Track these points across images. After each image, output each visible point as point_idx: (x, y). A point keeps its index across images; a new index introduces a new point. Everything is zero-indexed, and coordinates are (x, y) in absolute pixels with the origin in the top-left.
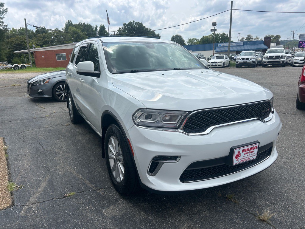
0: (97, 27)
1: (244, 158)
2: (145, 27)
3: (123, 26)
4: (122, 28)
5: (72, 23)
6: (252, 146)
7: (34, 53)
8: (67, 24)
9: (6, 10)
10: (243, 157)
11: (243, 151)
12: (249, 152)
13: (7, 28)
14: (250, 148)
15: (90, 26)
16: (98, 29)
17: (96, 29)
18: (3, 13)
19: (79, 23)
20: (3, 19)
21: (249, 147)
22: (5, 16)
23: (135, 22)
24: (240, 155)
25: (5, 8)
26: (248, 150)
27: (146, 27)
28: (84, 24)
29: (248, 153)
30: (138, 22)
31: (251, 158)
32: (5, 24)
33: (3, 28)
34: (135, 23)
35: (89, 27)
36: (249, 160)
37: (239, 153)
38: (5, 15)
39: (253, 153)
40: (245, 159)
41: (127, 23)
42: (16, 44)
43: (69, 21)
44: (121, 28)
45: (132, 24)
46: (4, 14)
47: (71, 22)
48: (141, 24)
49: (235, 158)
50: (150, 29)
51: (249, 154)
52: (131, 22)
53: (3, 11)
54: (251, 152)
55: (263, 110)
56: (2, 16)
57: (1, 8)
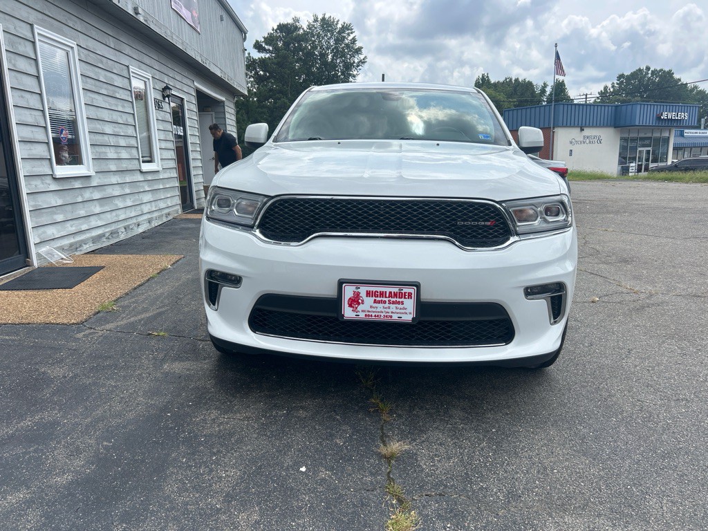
0: (545, 85)
2: (680, 80)
3: (615, 82)
4: (613, 87)
5: (489, 80)
6: (395, 290)
8: (479, 82)
9: (364, 59)
10: (371, 307)
11: (368, 294)
12: (387, 300)
14: (390, 293)
15: (530, 84)
16: (548, 90)
17: (543, 91)
18: (358, 66)
19: (506, 79)
21: (387, 290)
22: (360, 72)
23: (652, 69)
24: (360, 301)
25: (362, 57)
26: (382, 294)
27: (684, 81)
28: (517, 80)
29: (385, 302)
30: (661, 70)
31: (395, 317)
34: (650, 72)
35: (528, 86)
37: (357, 295)
39: (400, 306)
40: (377, 314)
41: (627, 73)
43: (483, 75)
44: (610, 86)
45: (642, 74)
46: (360, 67)
47: (487, 77)
48: (670, 73)
49: (346, 305)
50: (696, 87)
51: (387, 305)
52: (640, 70)
53: (359, 62)
54: (394, 303)
55: (464, 220)
56: (355, 73)
57: (356, 56)
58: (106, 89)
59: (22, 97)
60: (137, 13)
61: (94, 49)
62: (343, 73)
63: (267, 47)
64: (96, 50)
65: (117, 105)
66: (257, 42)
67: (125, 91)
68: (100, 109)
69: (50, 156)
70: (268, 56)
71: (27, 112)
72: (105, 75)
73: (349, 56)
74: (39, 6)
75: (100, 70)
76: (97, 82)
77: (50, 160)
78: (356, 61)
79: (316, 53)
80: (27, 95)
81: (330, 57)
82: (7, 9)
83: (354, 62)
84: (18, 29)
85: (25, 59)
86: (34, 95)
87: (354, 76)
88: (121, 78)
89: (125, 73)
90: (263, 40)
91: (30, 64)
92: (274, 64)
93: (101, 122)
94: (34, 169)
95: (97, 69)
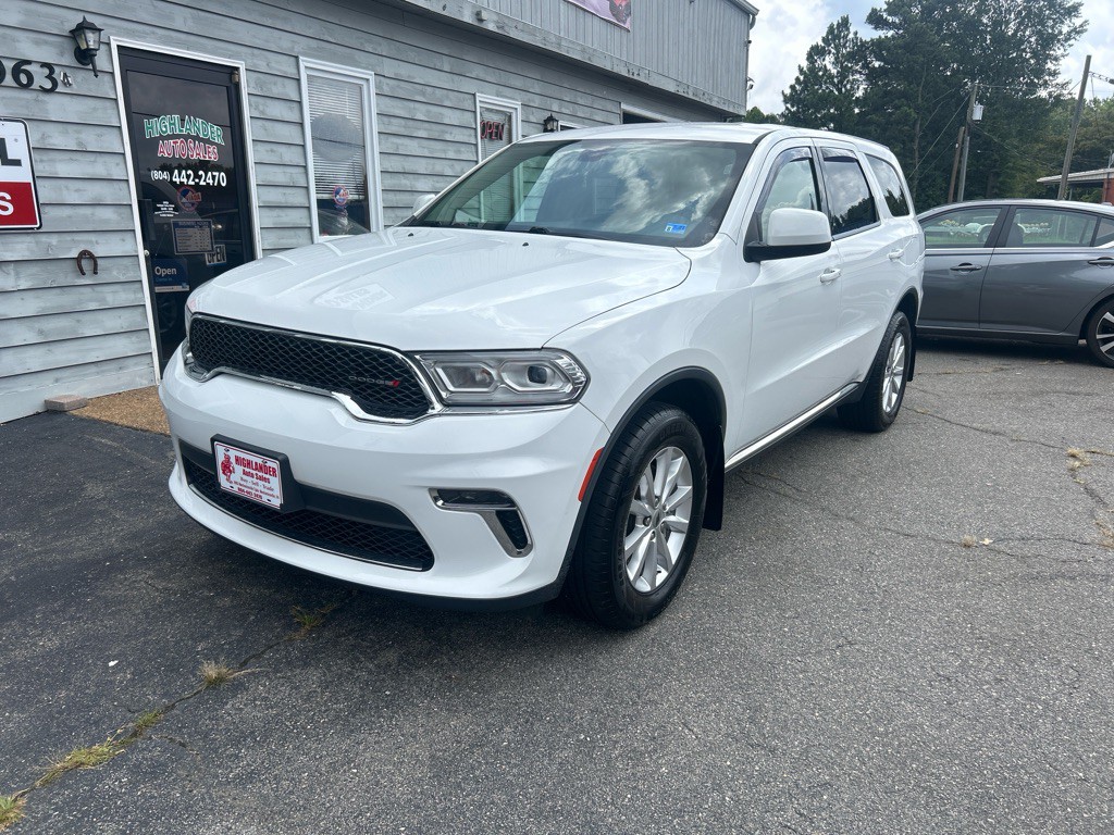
1: (242, 483)
6: (260, 460)
7: (1106, 186)
9: (1081, 26)
10: (242, 479)
11: (237, 460)
12: (254, 472)
13: (1065, 92)
14: (256, 464)
18: (1067, 40)
20: (1060, 62)
21: (253, 458)
22: (1069, 50)
24: (231, 468)
25: (1077, 22)
26: (248, 463)
29: (252, 475)
31: (265, 499)
32: (1060, 79)
33: (1050, 94)
36: (257, 500)
37: (228, 460)
38: (1070, 46)
39: (266, 484)
40: (247, 490)
42: (1084, 152)
46: (1071, 42)
51: (255, 480)
53: (1069, 33)
54: (261, 478)
55: (359, 374)
56: (1059, 53)
57: (1068, 22)
58: (425, 130)
59: (272, 151)
60: (481, 20)
61: (409, 76)
62: (1035, 54)
63: (890, 19)
64: (414, 78)
65: (445, 151)
66: (874, 11)
67: (465, 131)
68: (411, 158)
69: (311, 224)
70: (890, 33)
71: (278, 170)
72: (428, 112)
73: (1051, 23)
74: (311, 30)
75: (417, 105)
76: (411, 123)
77: (310, 228)
78: (1065, 29)
79: (985, 21)
80: (283, 149)
81: (1012, 26)
82: (258, 41)
83: (1060, 33)
84: (273, 65)
85: (282, 103)
86: (293, 148)
87: (1056, 59)
88: (458, 112)
89: (468, 105)
90: (885, 7)
91: (291, 108)
92: (901, 48)
93: (411, 176)
94: (281, 241)
95: (412, 105)
